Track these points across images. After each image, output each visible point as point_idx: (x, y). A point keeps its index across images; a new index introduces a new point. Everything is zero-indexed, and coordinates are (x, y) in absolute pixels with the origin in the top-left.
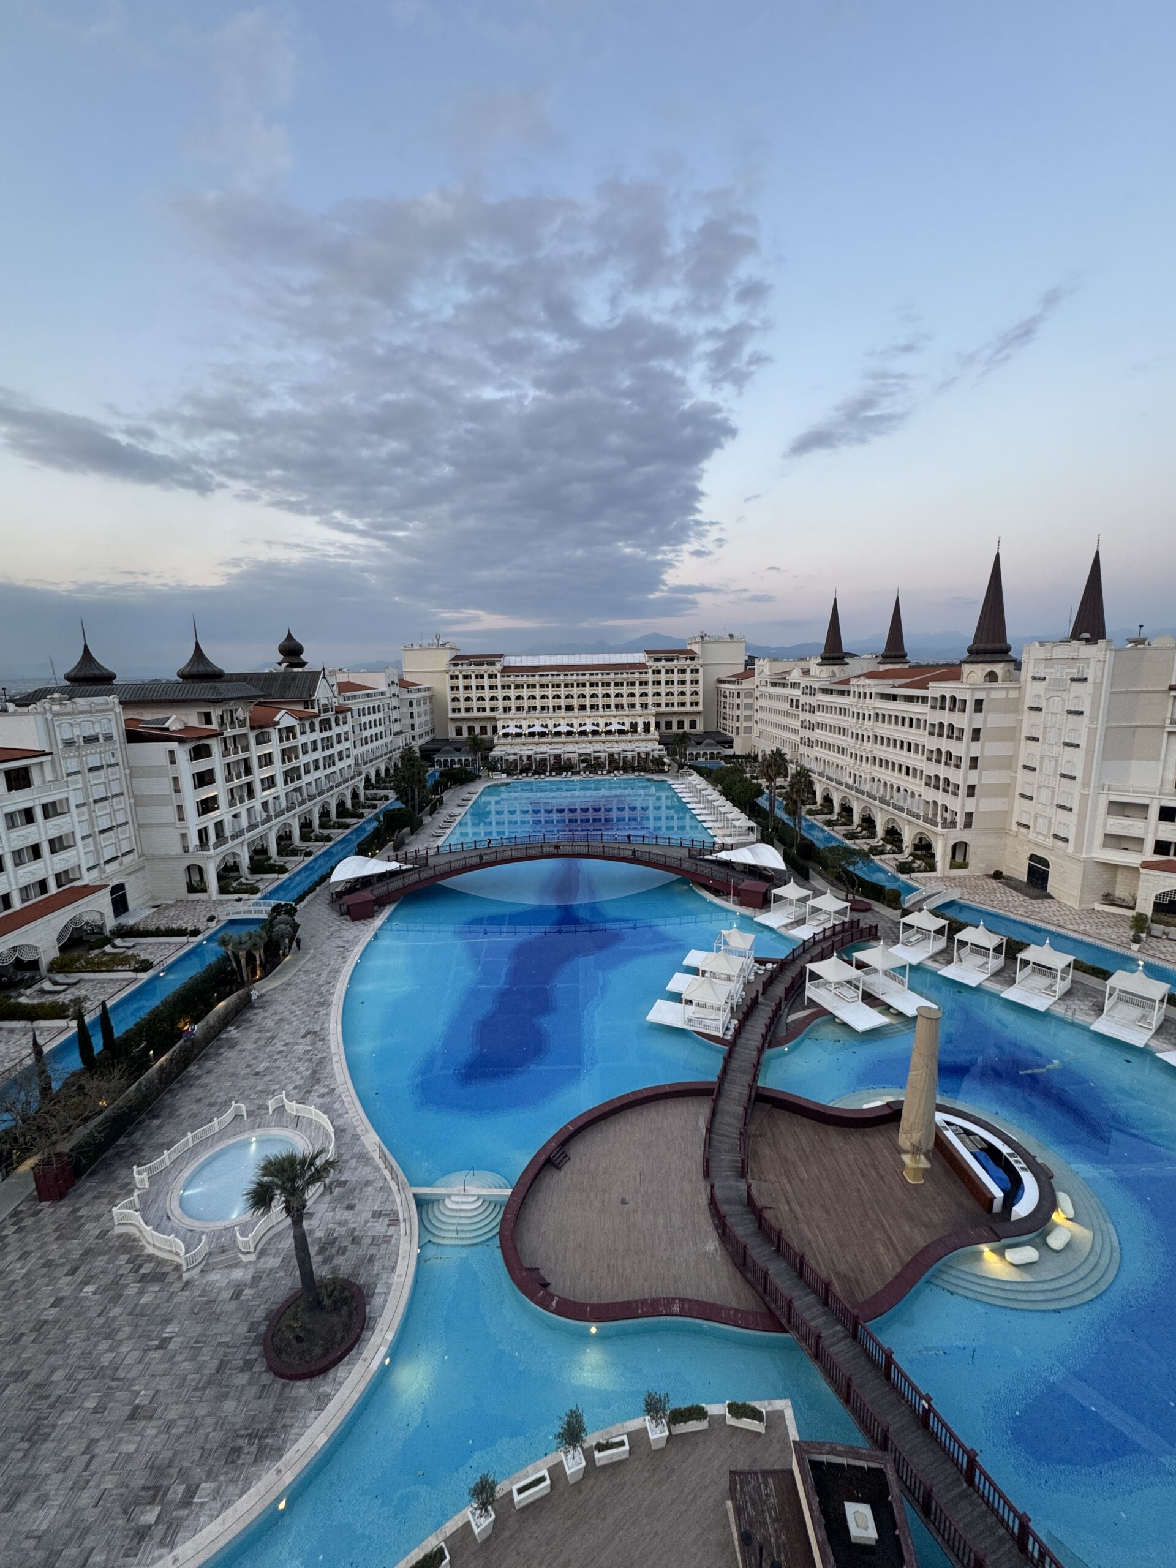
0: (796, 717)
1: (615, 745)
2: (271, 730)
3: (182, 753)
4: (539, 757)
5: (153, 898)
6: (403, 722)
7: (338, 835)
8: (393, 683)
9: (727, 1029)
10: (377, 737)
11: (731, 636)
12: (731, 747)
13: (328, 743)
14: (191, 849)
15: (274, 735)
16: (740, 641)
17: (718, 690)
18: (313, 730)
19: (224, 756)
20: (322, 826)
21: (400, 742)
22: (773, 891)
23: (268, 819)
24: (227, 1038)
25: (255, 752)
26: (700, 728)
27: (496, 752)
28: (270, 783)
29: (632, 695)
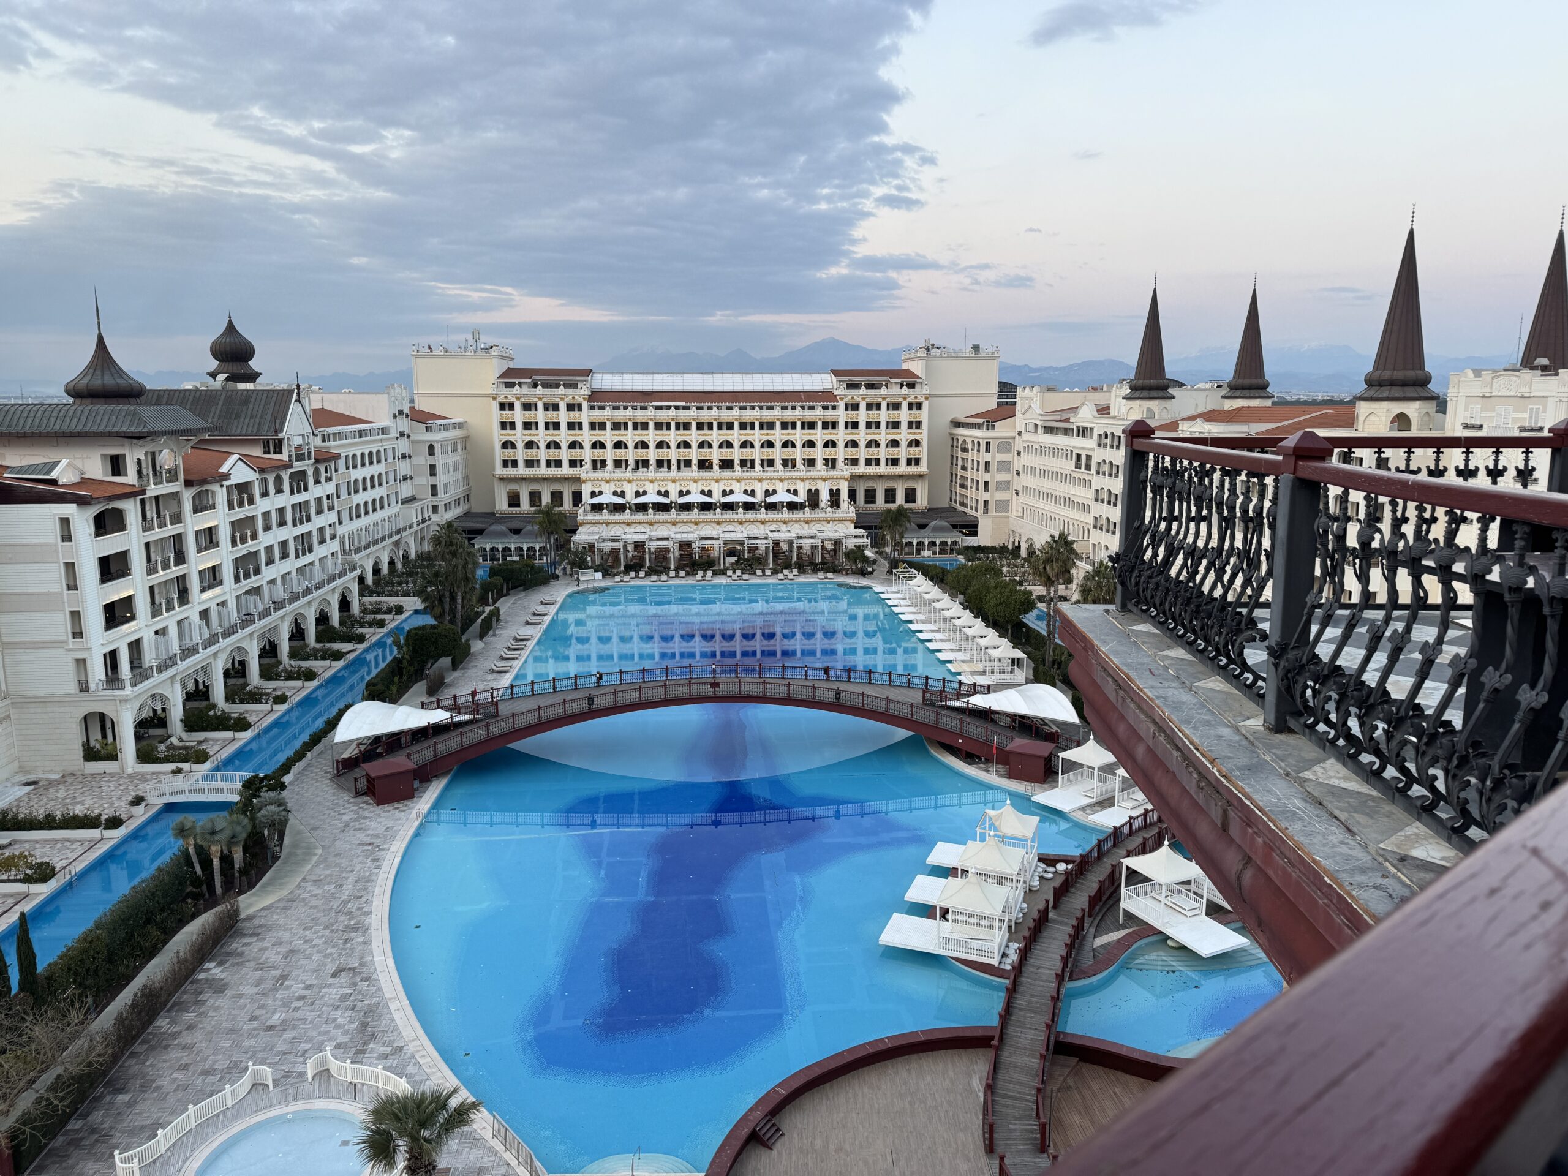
0: (1087, 484)
1: (783, 527)
2: (215, 488)
3: (82, 521)
4: (654, 545)
5: (22, 770)
6: (416, 481)
7: (326, 669)
8: (401, 413)
9: (1004, 955)
10: (376, 505)
11: (976, 348)
12: (975, 534)
13: (302, 513)
14: (92, 686)
15: (221, 496)
16: (992, 356)
17: (953, 439)
18: (279, 491)
19: (145, 530)
20: (294, 654)
21: (412, 514)
22: (1062, 755)
23: (213, 640)
24: (207, 980)
25: (193, 524)
26: (922, 501)
27: (582, 537)
28: (212, 576)
29: (811, 444)
